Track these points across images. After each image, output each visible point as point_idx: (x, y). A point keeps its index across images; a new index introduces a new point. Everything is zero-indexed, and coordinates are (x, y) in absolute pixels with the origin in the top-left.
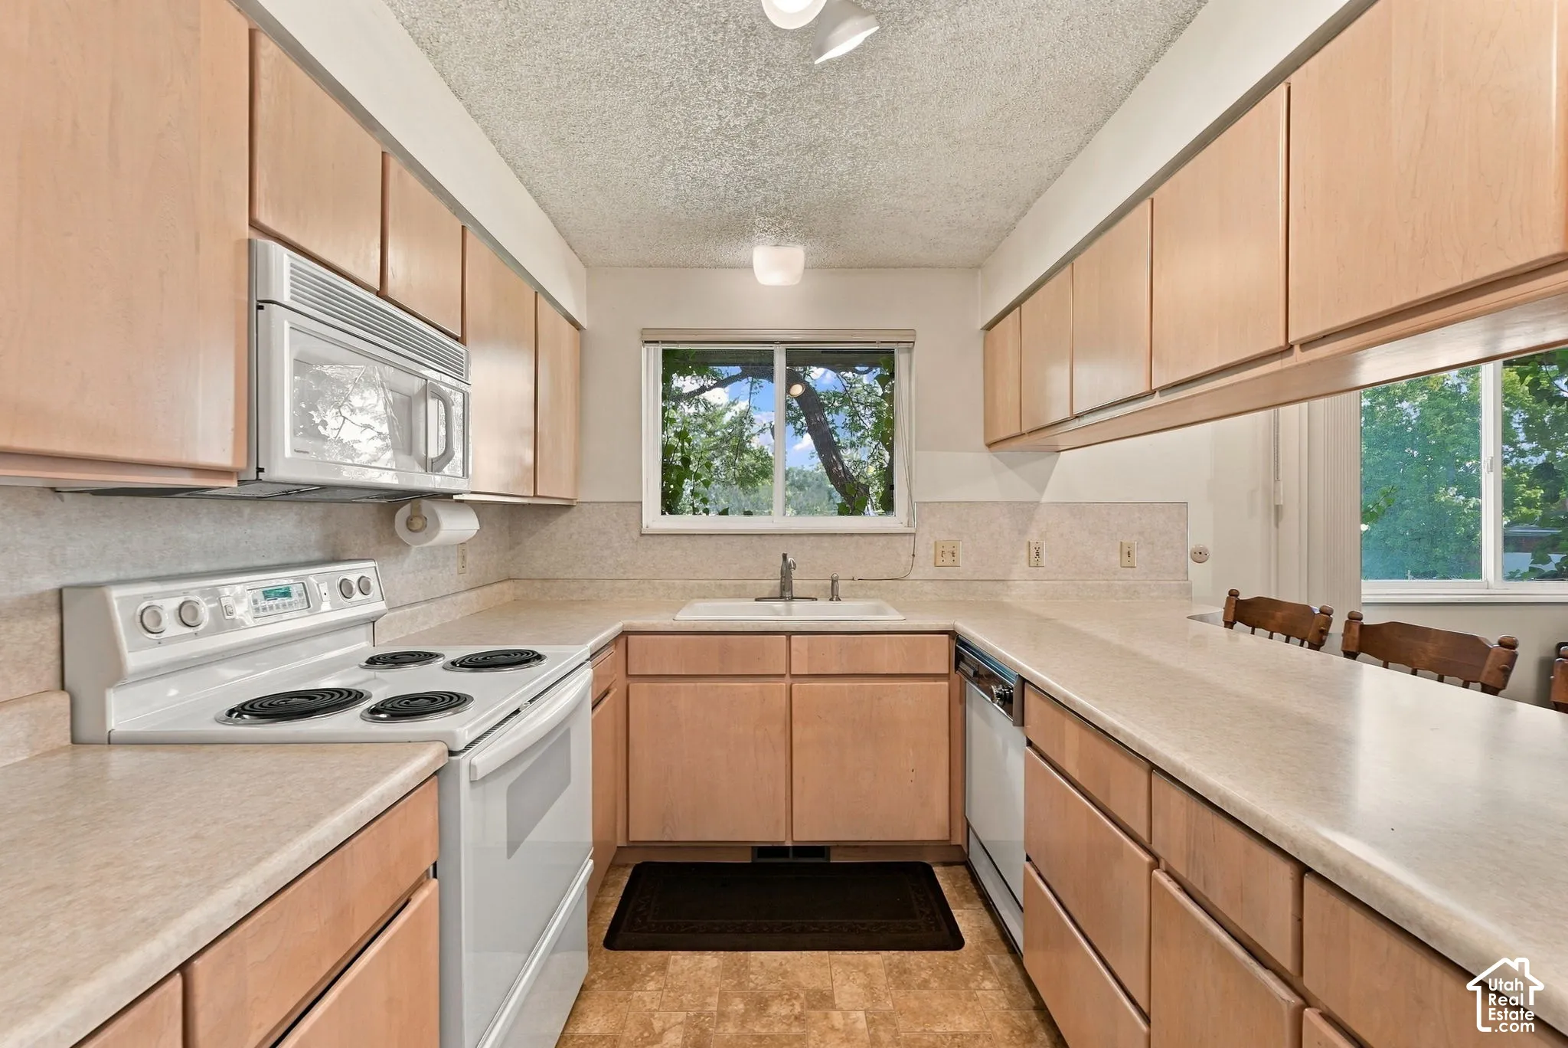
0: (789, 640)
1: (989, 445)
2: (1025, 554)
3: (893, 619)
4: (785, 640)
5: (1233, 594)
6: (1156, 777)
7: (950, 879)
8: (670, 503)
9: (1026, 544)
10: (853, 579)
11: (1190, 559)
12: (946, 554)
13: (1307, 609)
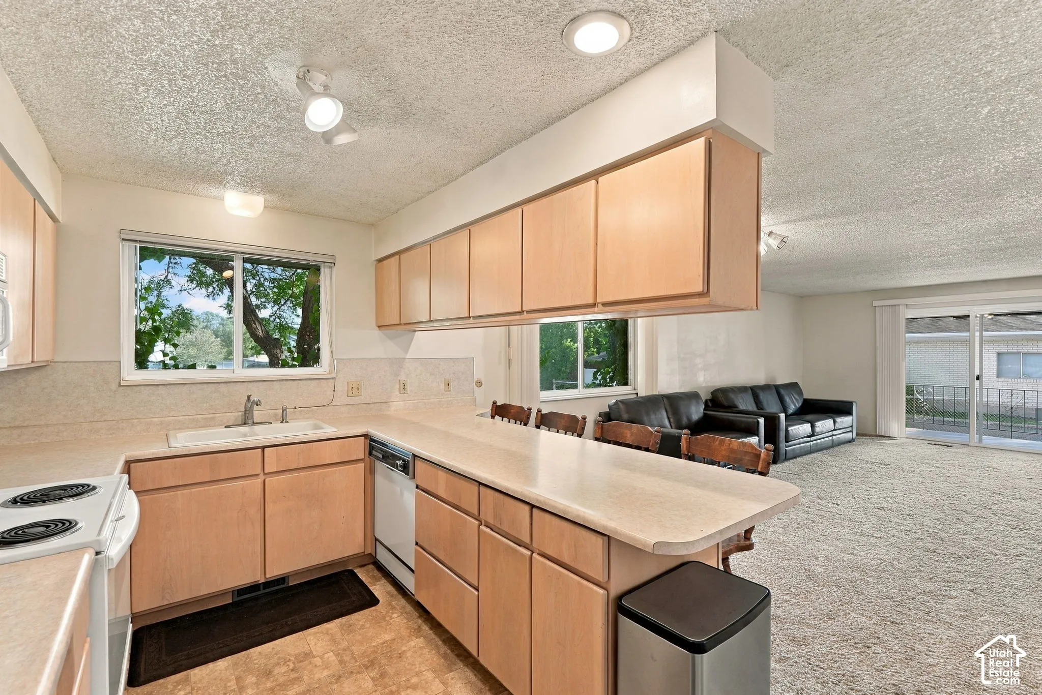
0: (263, 451)
1: (379, 327)
2: (398, 386)
3: (329, 431)
4: (260, 452)
5: (494, 403)
6: (481, 488)
7: (365, 573)
8: (141, 361)
9: (398, 381)
10: (295, 408)
11: (475, 386)
12: (354, 389)
13: (522, 408)
